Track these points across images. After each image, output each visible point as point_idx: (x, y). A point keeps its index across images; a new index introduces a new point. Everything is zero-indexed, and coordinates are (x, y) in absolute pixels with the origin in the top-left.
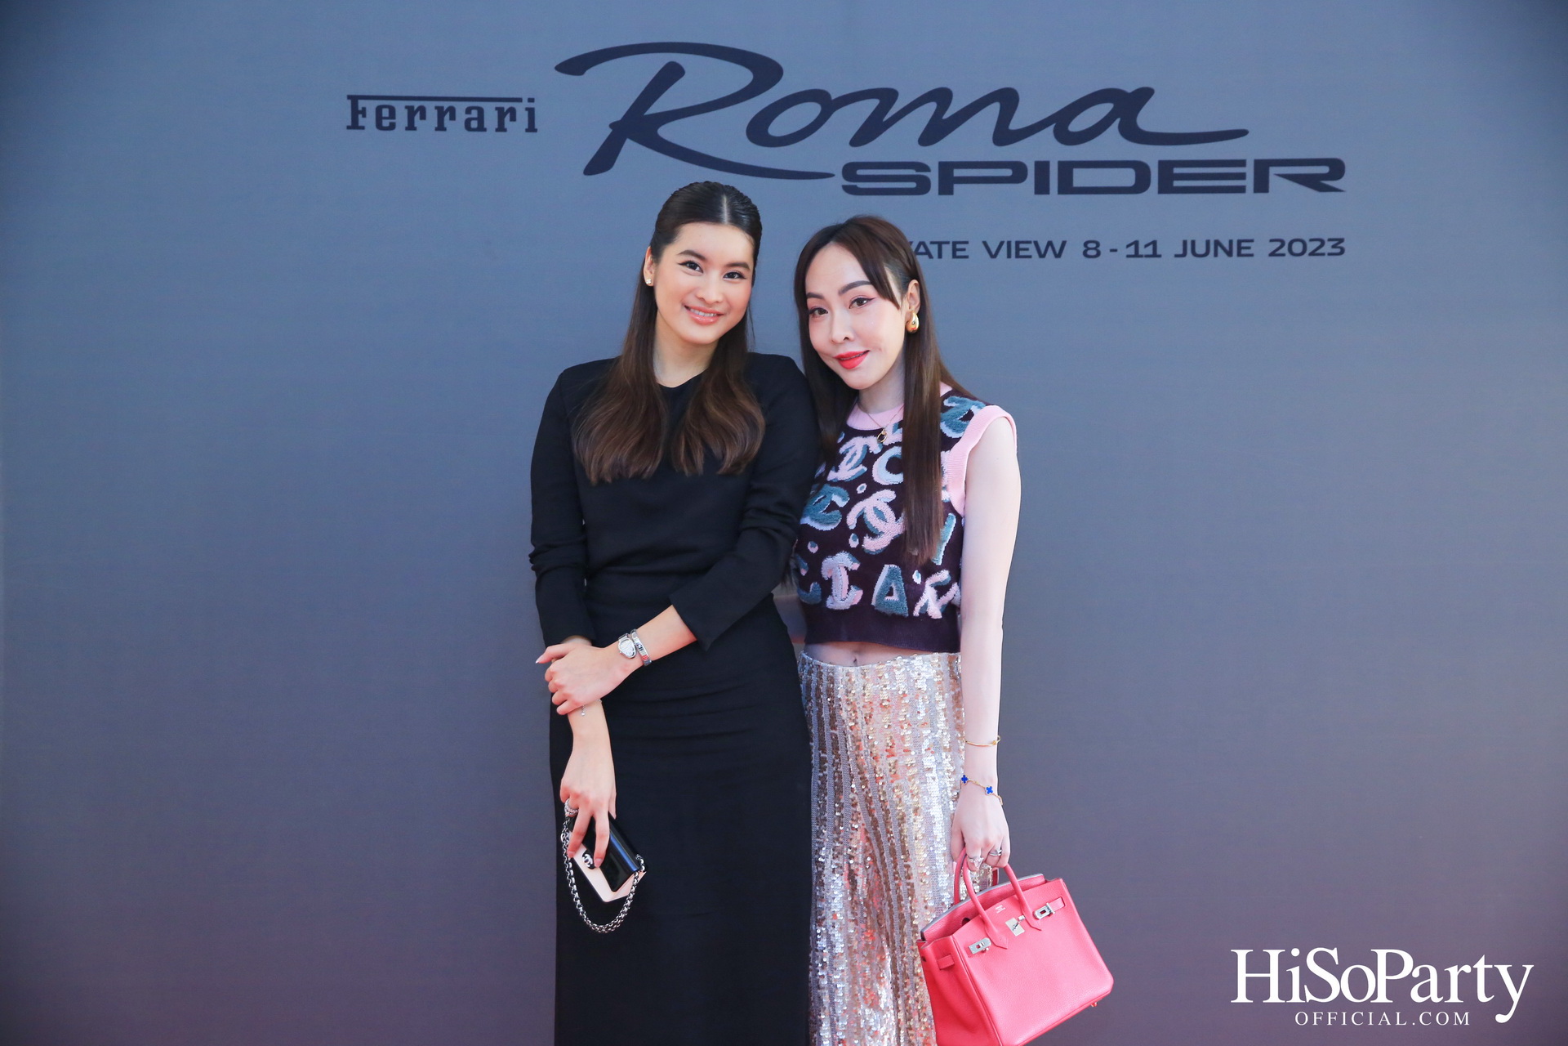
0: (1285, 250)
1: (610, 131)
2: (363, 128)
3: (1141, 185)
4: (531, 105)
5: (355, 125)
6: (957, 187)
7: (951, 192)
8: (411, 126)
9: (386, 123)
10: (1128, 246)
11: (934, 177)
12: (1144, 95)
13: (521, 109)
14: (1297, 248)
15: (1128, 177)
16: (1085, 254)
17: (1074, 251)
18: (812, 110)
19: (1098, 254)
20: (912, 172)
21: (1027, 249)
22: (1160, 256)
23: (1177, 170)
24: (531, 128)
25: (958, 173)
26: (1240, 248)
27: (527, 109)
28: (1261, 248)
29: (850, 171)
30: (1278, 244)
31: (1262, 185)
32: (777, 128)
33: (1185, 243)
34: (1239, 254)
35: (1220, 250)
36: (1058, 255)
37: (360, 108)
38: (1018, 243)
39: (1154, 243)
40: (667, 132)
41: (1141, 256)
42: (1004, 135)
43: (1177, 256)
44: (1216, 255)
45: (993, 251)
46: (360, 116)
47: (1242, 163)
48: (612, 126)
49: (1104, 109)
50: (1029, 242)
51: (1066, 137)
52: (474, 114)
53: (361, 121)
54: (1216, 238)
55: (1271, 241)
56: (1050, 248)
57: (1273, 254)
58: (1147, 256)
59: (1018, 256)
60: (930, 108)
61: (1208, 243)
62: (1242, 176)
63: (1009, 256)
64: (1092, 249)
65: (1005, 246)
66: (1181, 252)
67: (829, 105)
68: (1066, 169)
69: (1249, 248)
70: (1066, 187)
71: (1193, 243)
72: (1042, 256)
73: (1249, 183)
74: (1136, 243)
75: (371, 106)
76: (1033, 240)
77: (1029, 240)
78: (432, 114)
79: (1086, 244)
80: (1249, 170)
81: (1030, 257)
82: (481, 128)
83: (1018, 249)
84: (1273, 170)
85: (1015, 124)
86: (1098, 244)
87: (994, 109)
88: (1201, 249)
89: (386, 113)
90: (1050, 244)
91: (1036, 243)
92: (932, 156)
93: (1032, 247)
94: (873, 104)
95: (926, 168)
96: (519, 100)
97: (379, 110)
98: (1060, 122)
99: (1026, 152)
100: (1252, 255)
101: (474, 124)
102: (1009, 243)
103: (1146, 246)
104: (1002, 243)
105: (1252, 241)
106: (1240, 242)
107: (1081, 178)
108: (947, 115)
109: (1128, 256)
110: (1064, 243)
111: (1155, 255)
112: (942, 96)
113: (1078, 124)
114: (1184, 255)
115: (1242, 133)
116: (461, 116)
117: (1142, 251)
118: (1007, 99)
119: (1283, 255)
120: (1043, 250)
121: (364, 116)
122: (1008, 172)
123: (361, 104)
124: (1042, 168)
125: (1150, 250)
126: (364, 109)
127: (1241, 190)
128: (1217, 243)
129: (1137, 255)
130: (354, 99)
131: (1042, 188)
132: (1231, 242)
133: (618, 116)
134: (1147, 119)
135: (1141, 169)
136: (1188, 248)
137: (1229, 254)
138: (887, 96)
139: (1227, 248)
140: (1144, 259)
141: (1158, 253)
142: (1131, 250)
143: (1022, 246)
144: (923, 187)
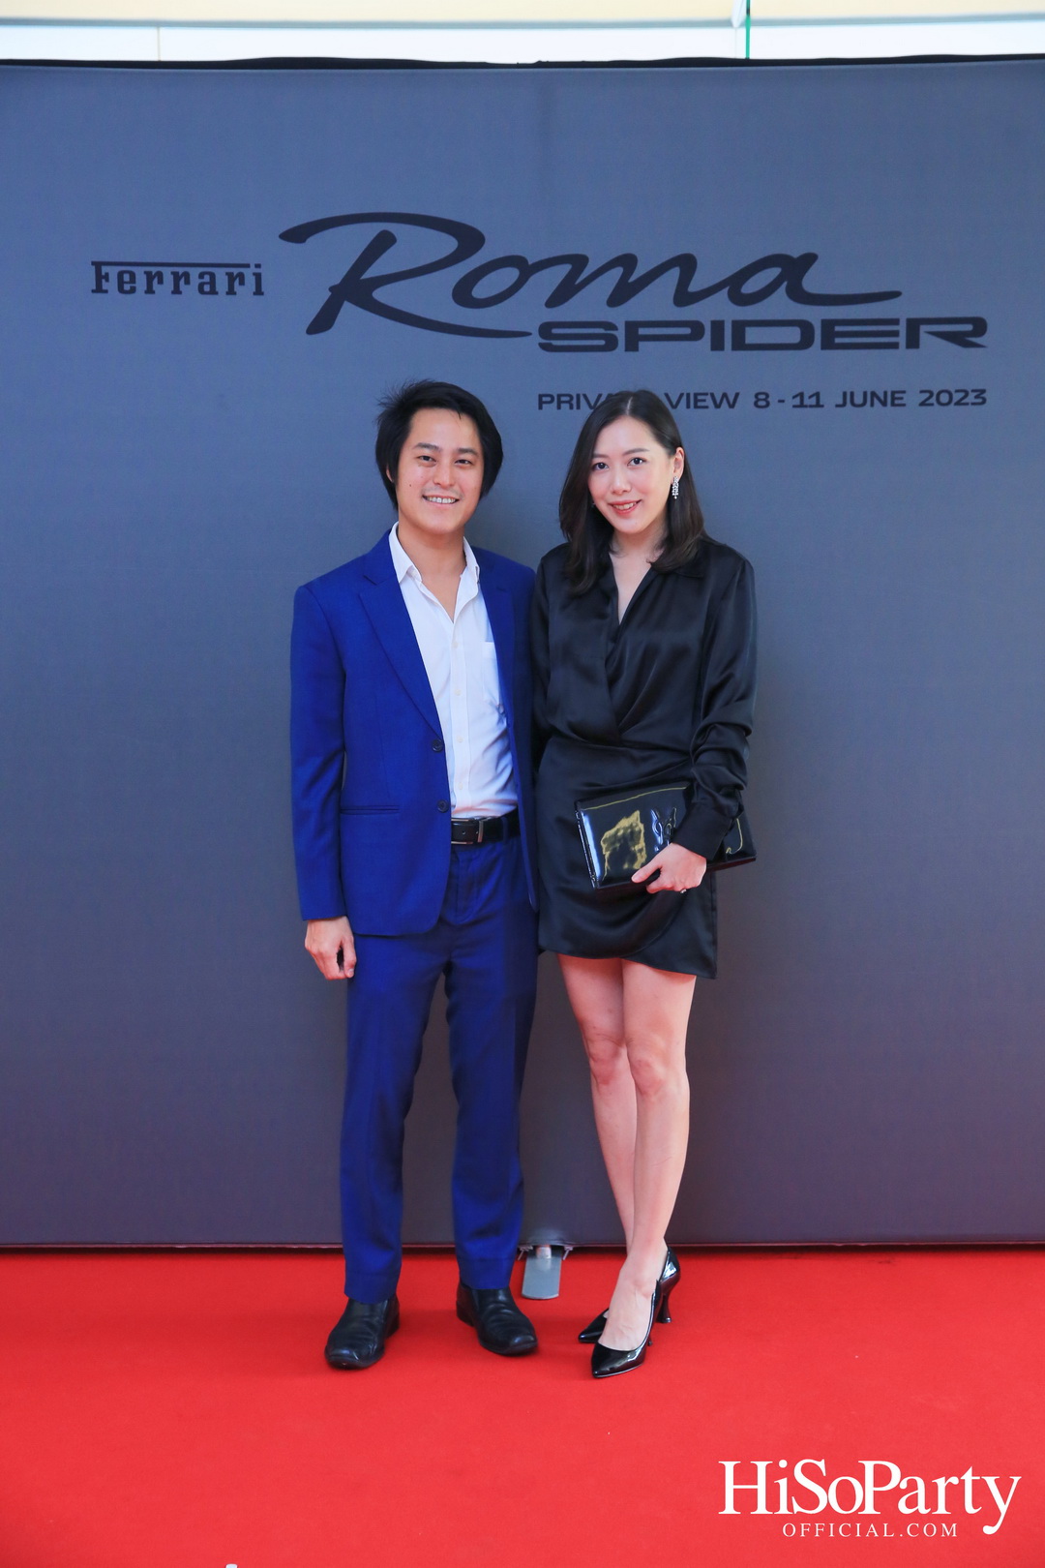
0: (933, 400)
1: (330, 294)
2: (106, 292)
3: (806, 342)
4: (258, 270)
5: (99, 289)
6: (641, 344)
7: (636, 349)
8: (150, 290)
9: (127, 287)
10: (794, 397)
11: (621, 334)
12: (809, 259)
13: (249, 274)
14: (944, 398)
15: (793, 335)
16: (756, 404)
17: (746, 402)
18: (511, 275)
19: (768, 405)
20: (601, 331)
21: (704, 401)
22: (822, 406)
23: (838, 329)
24: (259, 292)
25: (642, 331)
26: (894, 399)
27: (254, 274)
28: (913, 399)
29: (546, 330)
30: (927, 395)
31: (913, 342)
32: (480, 291)
33: (845, 394)
34: (893, 404)
35: (876, 401)
36: (732, 406)
37: (103, 274)
38: (696, 395)
39: (817, 395)
40: (380, 295)
41: (806, 406)
42: (683, 297)
43: (837, 406)
44: (872, 405)
45: (674, 403)
46: (103, 281)
47: (896, 322)
48: (331, 289)
49: (774, 272)
50: (706, 394)
51: (739, 299)
52: (207, 278)
53: (105, 285)
54: (873, 390)
55: (922, 392)
56: (725, 400)
57: (923, 404)
58: (811, 406)
59: (696, 407)
60: (617, 273)
61: (865, 394)
62: (896, 334)
63: (688, 406)
64: (762, 400)
65: (684, 398)
66: (841, 402)
67: (527, 269)
68: (739, 327)
69: (901, 398)
70: (739, 344)
71: (852, 394)
72: (718, 406)
73: (902, 340)
74: (801, 395)
75: (113, 272)
76: (709, 392)
77: (705, 392)
78: (168, 278)
79: (756, 395)
80: (902, 328)
81: (707, 407)
82: (213, 292)
83: (696, 401)
84: (923, 328)
85: (694, 287)
86: (767, 395)
87: (674, 274)
88: (859, 400)
89: (126, 278)
90: (725, 395)
91: (712, 395)
92: (620, 316)
93: (709, 398)
94: (566, 268)
95: (615, 328)
96: (247, 266)
97: (120, 275)
98: (734, 286)
99: (703, 312)
100: (904, 405)
101: (207, 288)
102: (688, 395)
103: (810, 397)
104: (682, 395)
105: (904, 392)
106: (893, 393)
107: (752, 335)
108: (632, 279)
109: (794, 406)
110: (737, 395)
111: (818, 405)
112: (628, 262)
113: (750, 287)
114: (844, 404)
115: (895, 295)
116: (195, 280)
117: (807, 402)
118: (686, 264)
119: (932, 405)
120: (718, 401)
121: (107, 280)
122: (687, 331)
123: (104, 270)
124: (717, 326)
125: (813, 401)
126: (107, 274)
127: (895, 346)
128: (874, 394)
129: (802, 405)
130: (98, 265)
131: (717, 345)
132: (885, 393)
133: (337, 281)
134: (811, 282)
135: (806, 328)
136: (847, 399)
137: (884, 403)
138: (579, 261)
139: (882, 398)
140: (808, 409)
141: (821, 403)
142: (797, 401)
143: (699, 397)
144: (611, 344)
